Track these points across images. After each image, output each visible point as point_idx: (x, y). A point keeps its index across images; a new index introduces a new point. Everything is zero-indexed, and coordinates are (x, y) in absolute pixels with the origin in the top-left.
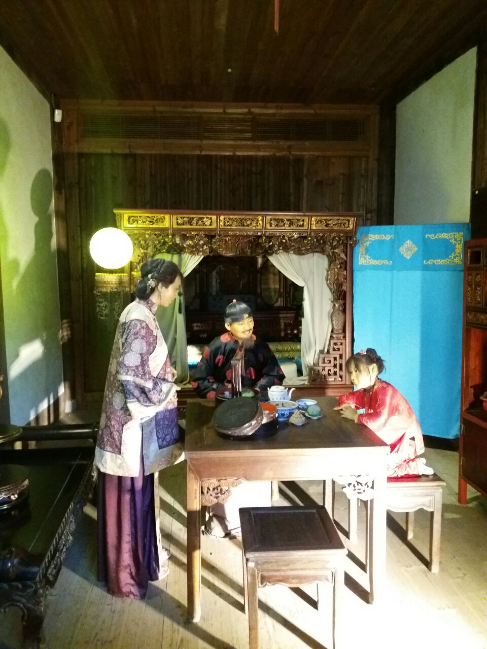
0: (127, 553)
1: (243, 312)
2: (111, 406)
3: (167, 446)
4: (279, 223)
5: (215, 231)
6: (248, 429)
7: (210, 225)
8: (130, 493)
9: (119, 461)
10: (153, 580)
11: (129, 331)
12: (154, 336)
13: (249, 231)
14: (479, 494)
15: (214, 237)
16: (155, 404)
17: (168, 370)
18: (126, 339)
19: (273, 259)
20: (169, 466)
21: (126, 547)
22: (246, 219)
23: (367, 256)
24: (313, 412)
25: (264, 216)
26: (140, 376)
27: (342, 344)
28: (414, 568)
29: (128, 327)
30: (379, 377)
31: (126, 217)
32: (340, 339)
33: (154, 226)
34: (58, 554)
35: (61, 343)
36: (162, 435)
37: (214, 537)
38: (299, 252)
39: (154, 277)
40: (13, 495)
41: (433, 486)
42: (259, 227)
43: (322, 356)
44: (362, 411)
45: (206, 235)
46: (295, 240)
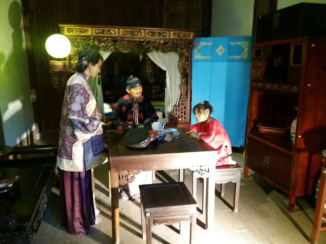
0: (77, 212)
1: (136, 82)
2: (65, 134)
3: (98, 155)
4: (153, 34)
5: (118, 38)
6: (143, 144)
7: (115, 34)
8: (78, 180)
9: (71, 164)
10: (92, 225)
11: (73, 90)
12: (88, 94)
13: (136, 38)
14: (254, 173)
15: (117, 41)
16: (90, 132)
17: (97, 113)
18: (72, 95)
19: (150, 55)
20: (99, 165)
21: (77, 209)
22: (135, 31)
23: (199, 54)
24: (176, 135)
25: (145, 30)
26: (81, 116)
27: (185, 101)
28: (226, 210)
29: (73, 88)
30: (210, 116)
31: (66, 29)
32: (185, 99)
33: (82, 34)
34: (38, 215)
35: (32, 102)
36: (95, 149)
37: (123, 200)
38: (164, 51)
39: (86, 59)
40: (10, 184)
41: (237, 170)
42: (142, 36)
43: (175, 108)
44: (200, 134)
45: (112, 40)
46: (162, 44)
